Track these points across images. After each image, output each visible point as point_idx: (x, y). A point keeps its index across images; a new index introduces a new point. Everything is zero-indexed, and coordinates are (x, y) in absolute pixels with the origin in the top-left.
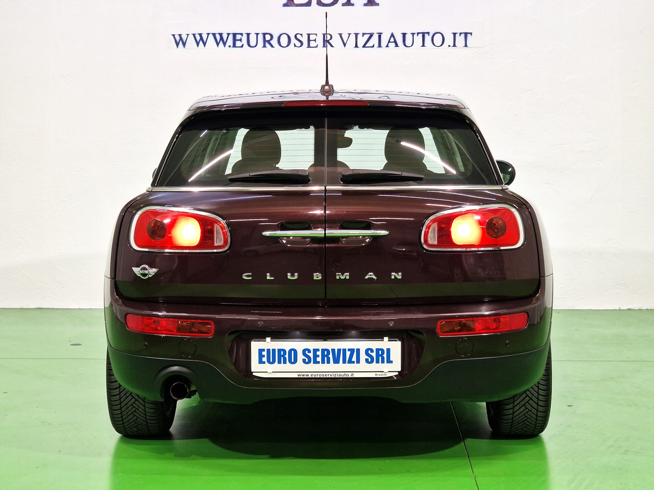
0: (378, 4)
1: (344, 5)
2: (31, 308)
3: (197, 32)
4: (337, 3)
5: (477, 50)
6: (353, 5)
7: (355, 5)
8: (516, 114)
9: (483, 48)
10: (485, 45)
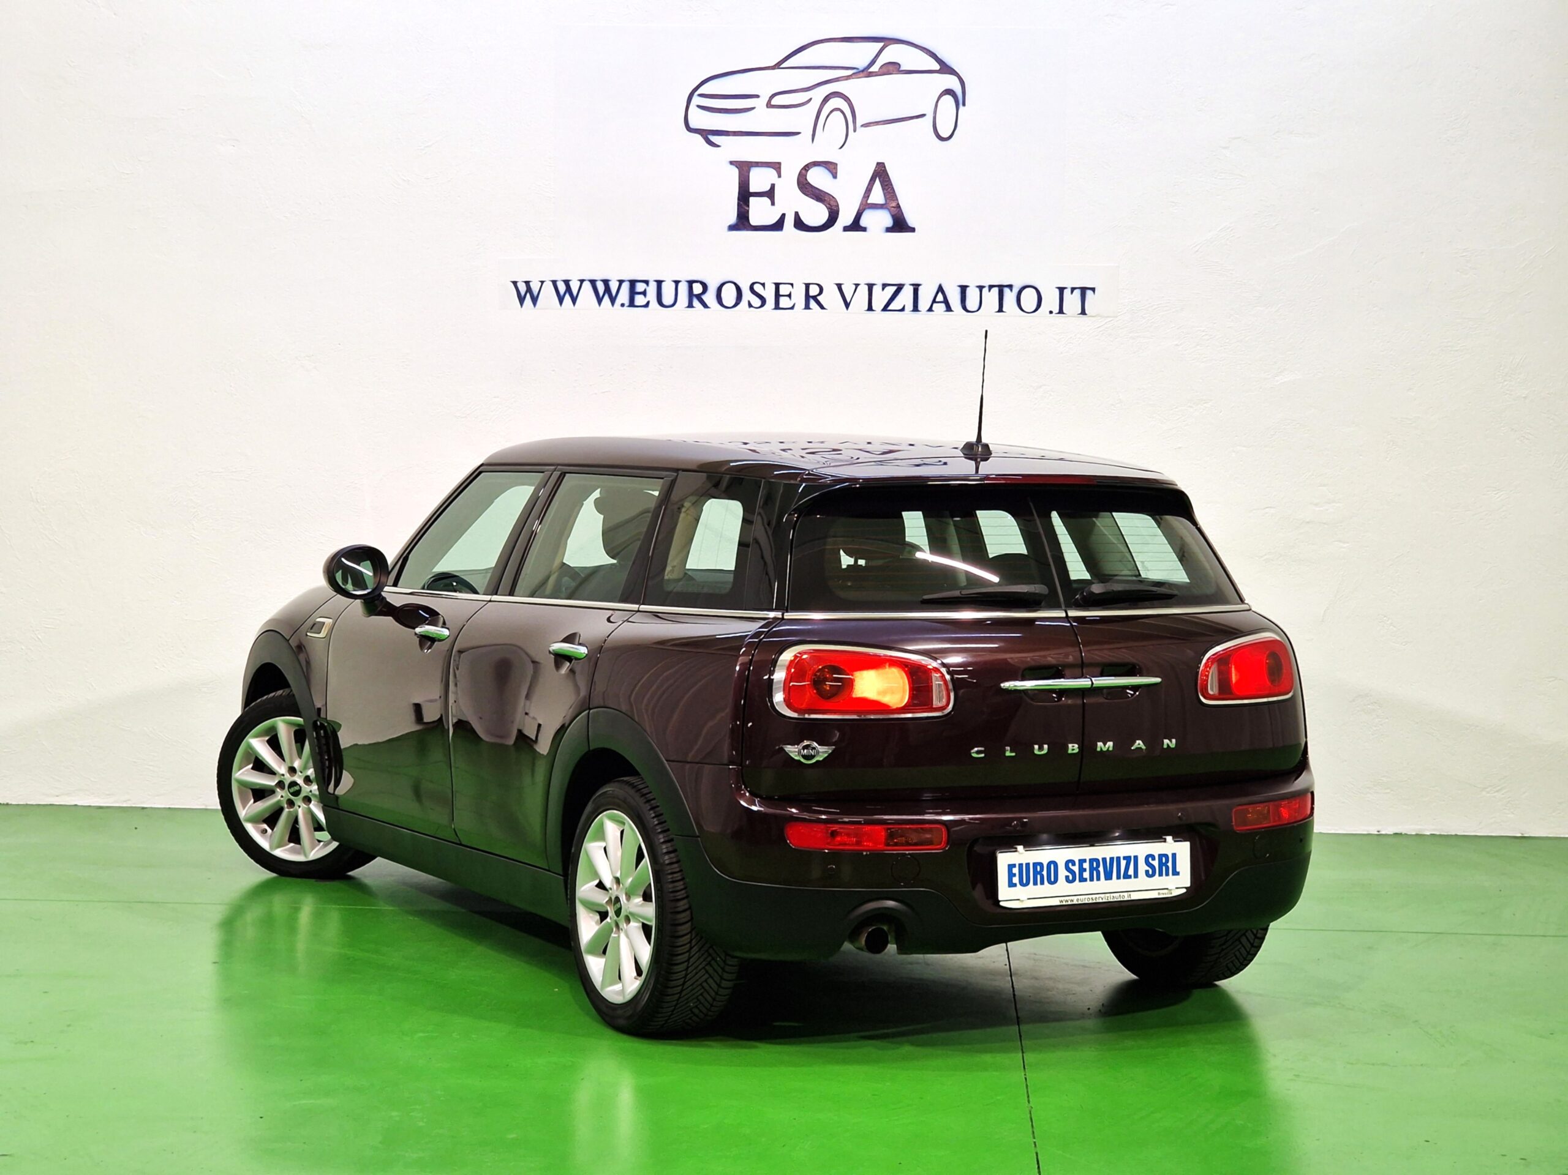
0: (913, 230)
1: (846, 229)
3: (560, 277)
4: (833, 225)
5: (1106, 321)
6: (864, 229)
7: (868, 230)
8: (1180, 448)
9: (1117, 317)
10: (1119, 312)
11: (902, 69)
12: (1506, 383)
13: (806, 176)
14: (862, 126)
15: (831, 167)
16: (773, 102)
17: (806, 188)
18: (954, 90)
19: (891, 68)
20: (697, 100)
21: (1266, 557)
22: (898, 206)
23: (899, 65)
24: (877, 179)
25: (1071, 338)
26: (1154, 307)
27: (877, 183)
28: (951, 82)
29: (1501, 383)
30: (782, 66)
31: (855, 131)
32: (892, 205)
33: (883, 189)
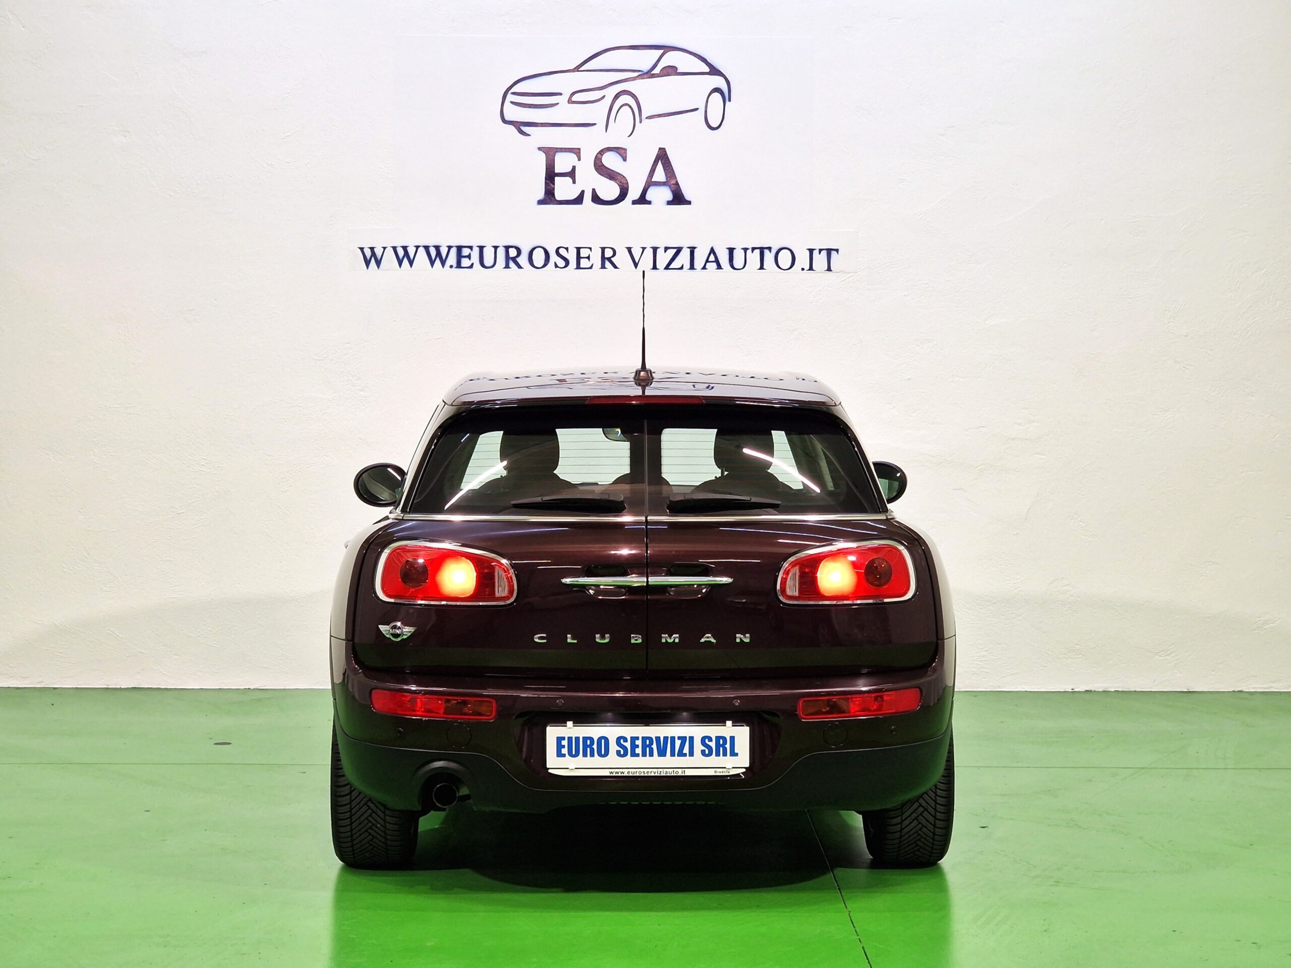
0: (689, 203)
1: (634, 202)
2: (122, 687)
3: (399, 244)
4: (623, 199)
5: (848, 276)
7: (652, 203)
8: (909, 379)
9: (856, 273)
10: (860, 269)
11: (678, 71)
12: (1170, 324)
13: (601, 159)
14: (647, 118)
15: (621, 152)
16: (574, 98)
17: (602, 169)
18: (721, 88)
19: (670, 70)
20: (510, 97)
21: (980, 467)
22: (677, 184)
23: (677, 68)
24: (660, 161)
25: (820, 290)
26: (888, 264)
27: (660, 164)
28: (719, 82)
29: (1166, 324)
30: (580, 69)
31: (641, 122)
32: (671, 183)
33: (664, 170)
